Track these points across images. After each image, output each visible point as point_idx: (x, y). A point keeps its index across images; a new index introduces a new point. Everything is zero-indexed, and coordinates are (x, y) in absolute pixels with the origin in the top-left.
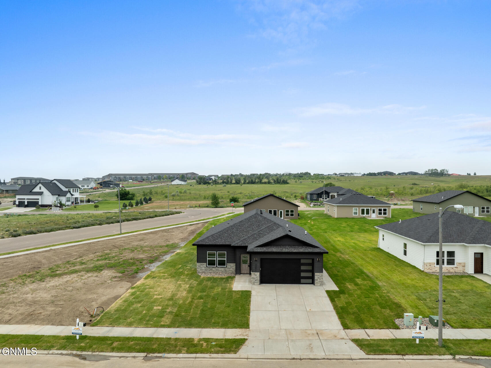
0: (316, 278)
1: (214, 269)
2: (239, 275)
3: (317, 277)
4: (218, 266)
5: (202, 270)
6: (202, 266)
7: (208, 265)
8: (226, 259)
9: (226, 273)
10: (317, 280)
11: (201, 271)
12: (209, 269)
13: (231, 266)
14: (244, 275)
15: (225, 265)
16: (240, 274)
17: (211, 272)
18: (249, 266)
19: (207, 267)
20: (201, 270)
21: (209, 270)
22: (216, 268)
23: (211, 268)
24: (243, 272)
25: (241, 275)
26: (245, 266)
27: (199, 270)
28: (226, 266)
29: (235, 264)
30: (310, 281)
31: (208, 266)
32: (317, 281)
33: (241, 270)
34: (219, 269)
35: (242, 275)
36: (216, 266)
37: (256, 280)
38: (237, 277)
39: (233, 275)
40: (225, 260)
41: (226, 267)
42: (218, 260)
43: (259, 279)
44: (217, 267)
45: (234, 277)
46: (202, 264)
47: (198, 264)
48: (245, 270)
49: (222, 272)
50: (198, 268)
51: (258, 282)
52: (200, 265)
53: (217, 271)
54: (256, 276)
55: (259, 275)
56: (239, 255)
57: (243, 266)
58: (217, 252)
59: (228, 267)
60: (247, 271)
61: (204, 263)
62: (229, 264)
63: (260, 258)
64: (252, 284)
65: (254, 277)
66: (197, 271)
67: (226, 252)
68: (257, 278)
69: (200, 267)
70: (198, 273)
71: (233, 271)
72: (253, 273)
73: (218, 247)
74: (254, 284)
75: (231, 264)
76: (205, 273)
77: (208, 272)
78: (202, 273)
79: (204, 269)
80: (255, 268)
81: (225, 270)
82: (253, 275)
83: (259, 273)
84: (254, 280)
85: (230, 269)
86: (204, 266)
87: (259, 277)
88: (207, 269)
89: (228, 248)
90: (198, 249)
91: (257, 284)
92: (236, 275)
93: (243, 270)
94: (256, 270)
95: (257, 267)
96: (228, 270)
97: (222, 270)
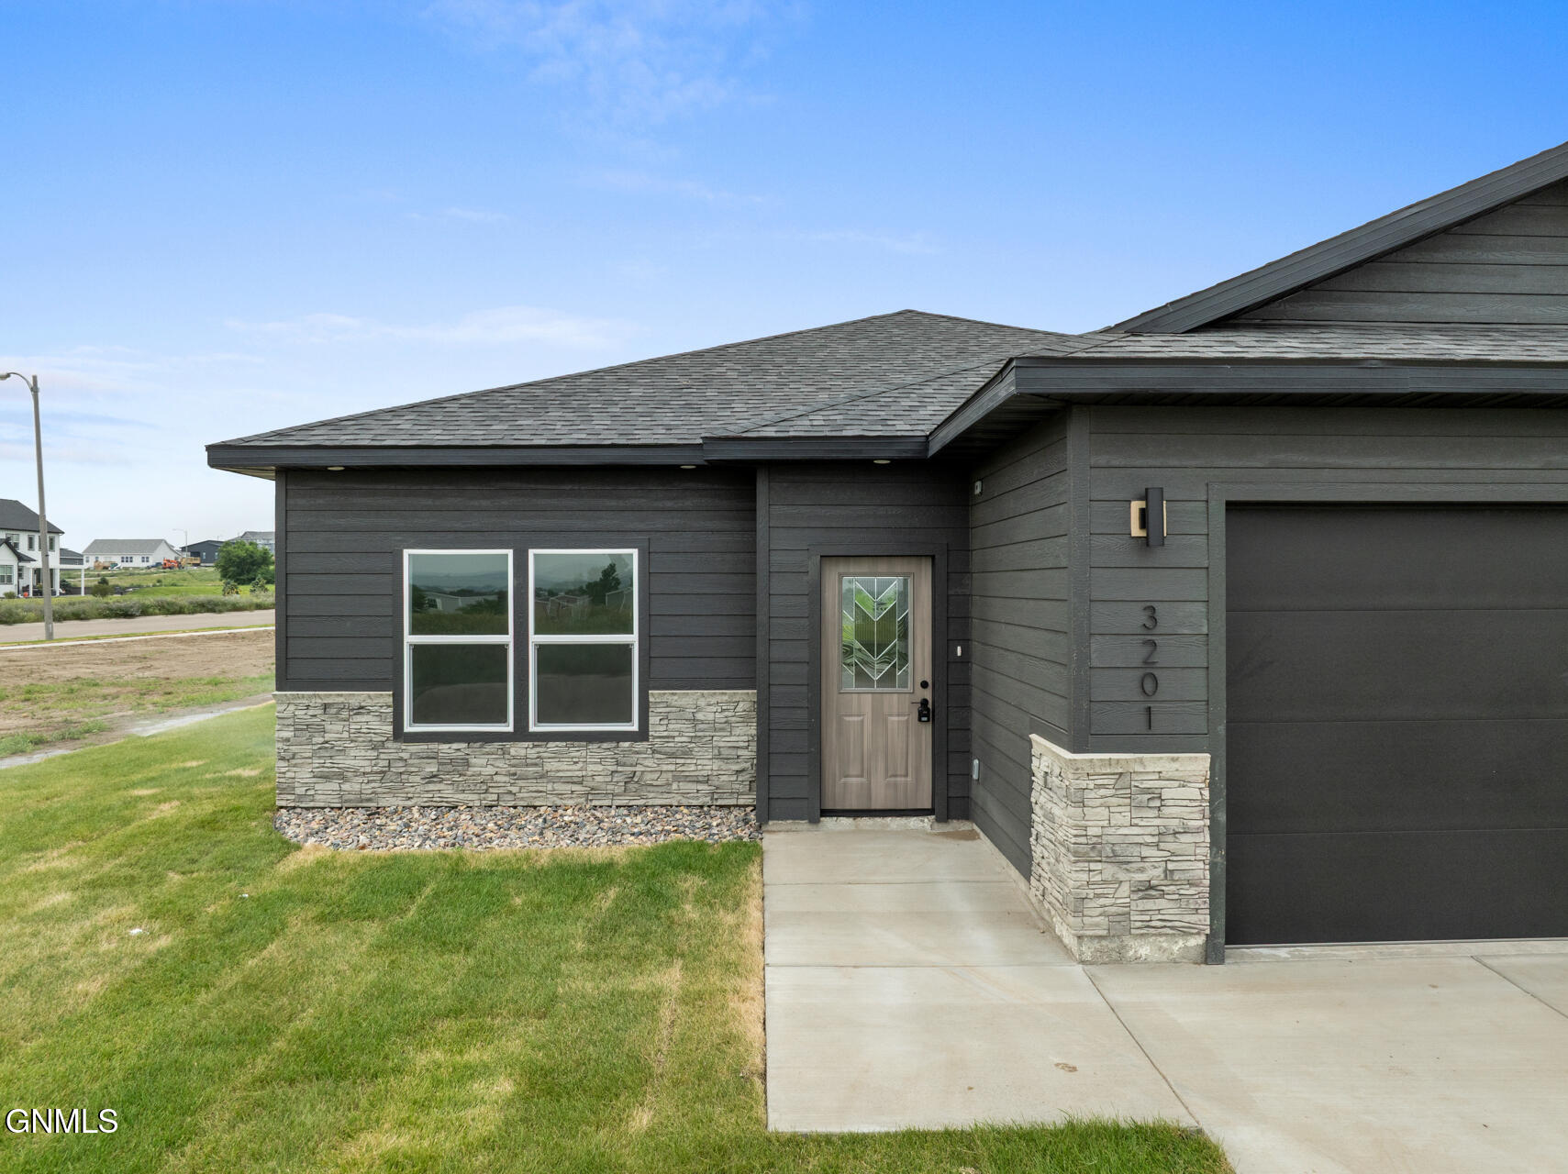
1: (483, 763)
2: (803, 825)
4: (533, 728)
5: (342, 776)
6: (335, 730)
7: (417, 719)
8: (633, 639)
9: (641, 809)
11: (326, 792)
12: (432, 768)
13: (694, 721)
14: (865, 822)
15: (629, 719)
16: (814, 821)
17: (448, 793)
18: (925, 711)
19: (399, 735)
20: (327, 777)
21: (432, 778)
22: (518, 749)
23: (447, 748)
24: (845, 784)
25: (829, 822)
26: (879, 717)
27: (304, 774)
28: (634, 727)
29: (744, 699)
31: (408, 728)
33: (832, 765)
34: (551, 766)
35: (846, 822)
36: (509, 727)
39: (724, 830)
40: (626, 649)
41: (643, 735)
42: (541, 648)
43: (1197, 858)
44: (521, 733)
45: (749, 853)
46: (341, 700)
47: (292, 708)
48: (881, 766)
49: (583, 800)
50: (293, 758)
51: (1187, 918)
52: (311, 712)
53: (521, 783)
54: (1157, 822)
55: (1206, 793)
56: (805, 578)
57: (847, 719)
58: (532, 552)
59: (665, 734)
60: (901, 771)
61: (369, 696)
62: (674, 703)
63: (1212, 503)
64: (1088, 956)
65: (1113, 835)
66: (283, 791)
67: (635, 552)
68: (1173, 854)
69: (310, 738)
70: (294, 808)
71: (717, 783)
72: (1108, 771)
73: (539, 486)
74: (1115, 956)
75: (702, 702)
76: (373, 813)
77: (409, 803)
78: (340, 808)
79: (368, 763)
80: (1139, 673)
81: (620, 769)
82: (1102, 797)
83: (1197, 765)
84: (1125, 889)
85: (682, 761)
86: (359, 731)
87: (1198, 831)
88: (401, 759)
89: (660, 504)
90: (291, 523)
91: (1165, 945)
92: (768, 832)
93: (854, 769)
94: (1150, 708)
95: (1160, 658)
96: (665, 768)
97: (591, 767)
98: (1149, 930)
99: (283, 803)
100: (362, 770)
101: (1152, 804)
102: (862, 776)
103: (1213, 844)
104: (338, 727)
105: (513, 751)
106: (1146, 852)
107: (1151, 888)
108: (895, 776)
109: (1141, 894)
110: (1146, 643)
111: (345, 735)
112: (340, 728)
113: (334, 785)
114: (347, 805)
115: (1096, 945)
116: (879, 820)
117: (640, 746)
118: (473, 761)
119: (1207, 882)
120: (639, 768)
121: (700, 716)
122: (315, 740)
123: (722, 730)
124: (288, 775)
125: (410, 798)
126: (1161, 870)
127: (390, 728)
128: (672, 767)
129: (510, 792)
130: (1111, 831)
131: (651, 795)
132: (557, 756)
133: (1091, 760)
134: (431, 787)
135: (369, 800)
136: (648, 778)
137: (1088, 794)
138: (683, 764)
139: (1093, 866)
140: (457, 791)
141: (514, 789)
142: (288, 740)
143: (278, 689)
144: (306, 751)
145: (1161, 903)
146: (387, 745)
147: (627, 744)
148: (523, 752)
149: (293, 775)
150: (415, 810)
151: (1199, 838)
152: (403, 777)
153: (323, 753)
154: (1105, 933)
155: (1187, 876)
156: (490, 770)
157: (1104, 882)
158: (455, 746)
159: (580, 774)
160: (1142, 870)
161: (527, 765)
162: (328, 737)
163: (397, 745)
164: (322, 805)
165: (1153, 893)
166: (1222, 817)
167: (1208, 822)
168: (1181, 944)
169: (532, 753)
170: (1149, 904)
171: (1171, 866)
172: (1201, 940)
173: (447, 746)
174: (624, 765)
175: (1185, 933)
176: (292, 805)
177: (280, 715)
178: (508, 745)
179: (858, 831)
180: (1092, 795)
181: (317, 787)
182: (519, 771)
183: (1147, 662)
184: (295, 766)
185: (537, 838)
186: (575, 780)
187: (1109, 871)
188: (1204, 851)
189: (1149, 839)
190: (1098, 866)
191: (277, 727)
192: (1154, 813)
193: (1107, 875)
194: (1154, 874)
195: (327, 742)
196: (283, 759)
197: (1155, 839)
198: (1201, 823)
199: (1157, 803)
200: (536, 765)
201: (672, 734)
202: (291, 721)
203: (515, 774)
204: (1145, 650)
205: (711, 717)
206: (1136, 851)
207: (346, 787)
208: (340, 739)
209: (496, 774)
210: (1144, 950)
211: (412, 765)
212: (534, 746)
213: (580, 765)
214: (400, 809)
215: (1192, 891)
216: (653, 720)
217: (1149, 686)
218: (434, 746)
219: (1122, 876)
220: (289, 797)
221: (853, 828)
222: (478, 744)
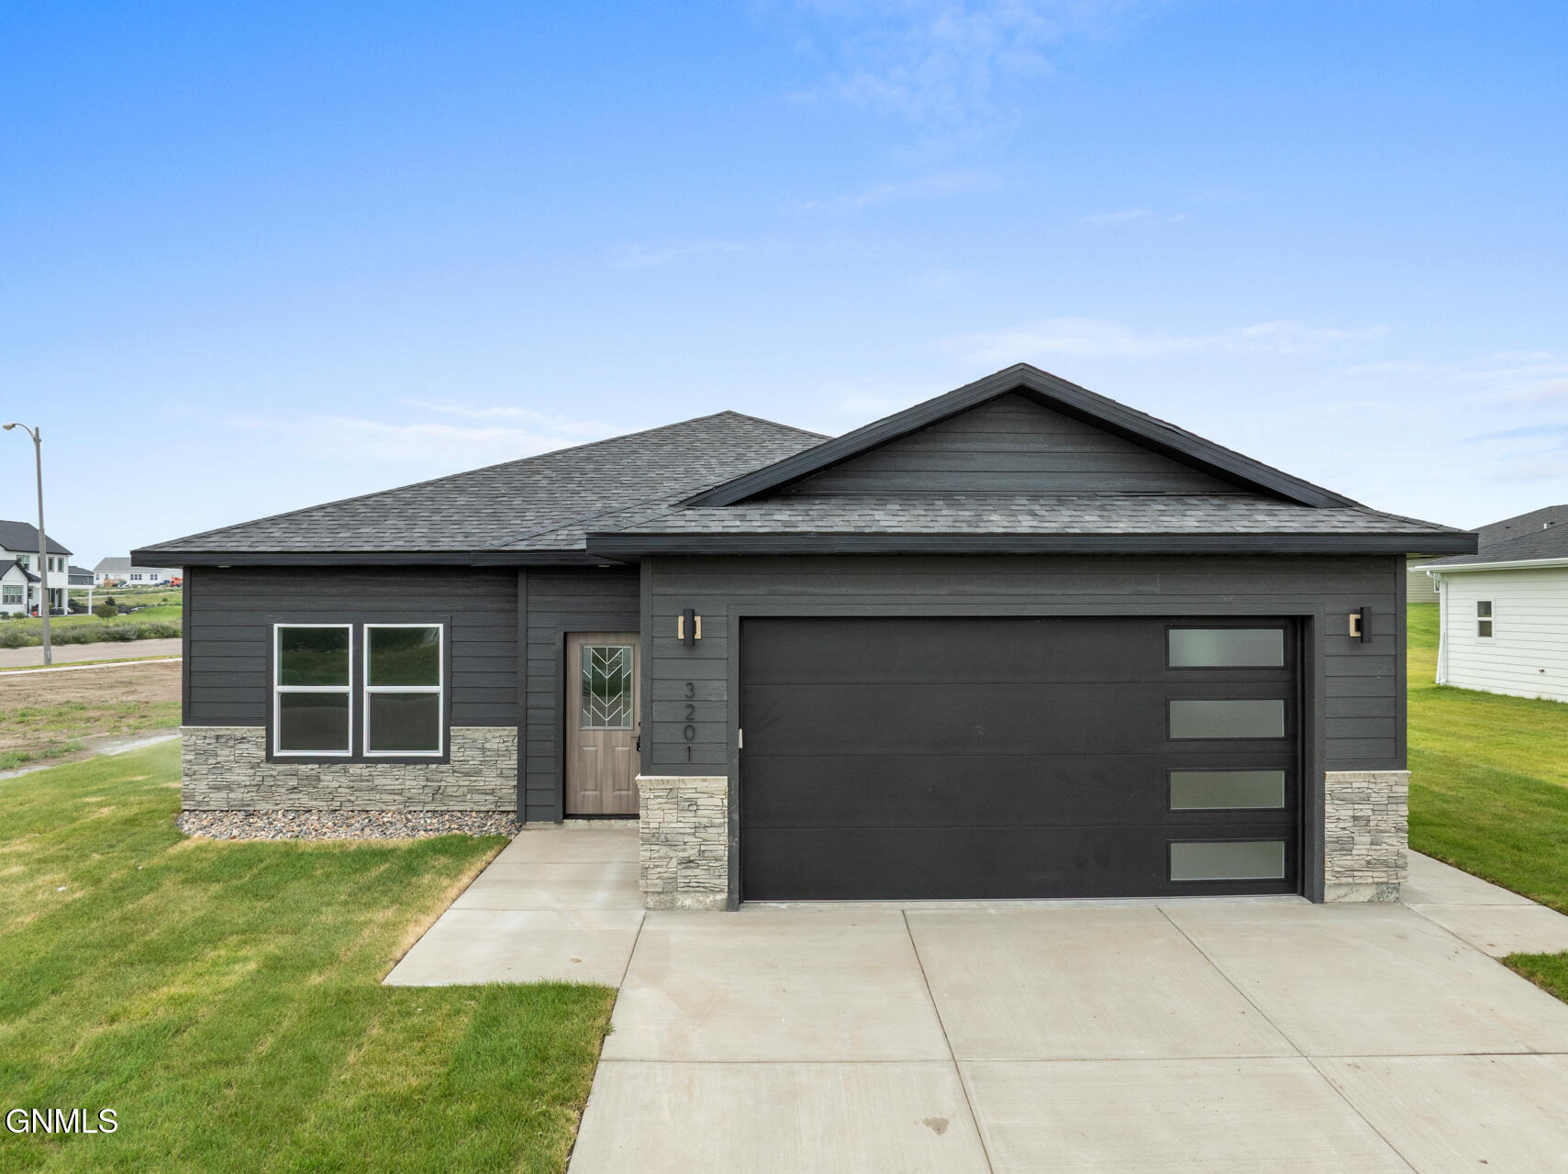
0: (1331, 828)
1: (330, 779)
2: (551, 825)
3: (1346, 813)
4: (366, 754)
5: (229, 788)
6: (224, 754)
7: (283, 747)
8: (439, 689)
9: (443, 813)
10: (1346, 846)
11: (217, 799)
12: (294, 783)
13: (483, 749)
14: (596, 823)
15: (436, 748)
16: (559, 822)
17: (305, 801)
19: (270, 758)
20: (218, 789)
21: (294, 789)
22: (356, 769)
23: (304, 769)
24: (584, 797)
25: (569, 823)
26: (609, 747)
27: (202, 786)
28: (440, 753)
29: (510, 733)
30: (1269, 859)
31: (277, 753)
32: (1347, 861)
33: (573, 783)
34: (379, 781)
35: (582, 823)
36: (349, 753)
37: (688, 863)
38: (533, 841)
39: (493, 828)
40: (435, 695)
41: (445, 759)
42: (373, 696)
43: (719, 843)
44: (357, 758)
45: (498, 843)
46: (229, 732)
47: (194, 738)
48: (610, 783)
49: (401, 806)
50: (194, 774)
51: (713, 881)
52: (207, 741)
53: (357, 794)
54: (694, 820)
55: (726, 802)
56: (553, 648)
57: (585, 748)
58: (366, 626)
59: (462, 758)
60: (624, 786)
61: (249, 730)
62: (468, 736)
63: (731, 618)
64: (651, 905)
65: (666, 828)
66: (186, 798)
67: (441, 626)
68: (704, 840)
69: (207, 760)
70: (194, 810)
71: (500, 795)
72: (662, 787)
73: (372, 578)
74: (668, 905)
75: (489, 736)
76: (249, 815)
77: (276, 808)
78: (228, 811)
79: (247, 778)
80: (685, 725)
81: (429, 784)
82: (659, 804)
83: (719, 784)
84: (674, 862)
85: (474, 778)
86: (241, 755)
87: (720, 826)
88: (271, 776)
89: (460, 591)
90: (194, 605)
91: (701, 898)
92: (526, 830)
93: (590, 785)
94: (689, 748)
95: (696, 717)
96: (462, 783)
97: (408, 783)
98: (689, 889)
99: (187, 807)
100: (243, 783)
101: (691, 808)
102: (596, 790)
103: (730, 833)
104: (226, 752)
105: (351, 771)
106: (687, 839)
107: (692, 862)
108: (620, 790)
109: (684, 865)
110: (688, 706)
111: (232, 758)
112: (228, 753)
113: (223, 794)
114: (233, 808)
115: (656, 897)
116: (606, 821)
117: (444, 767)
118: (323, 777)
119: (726, 858)
120: (443, 784)
121: (487, 746)
122: (210, 762)
123: (504, 756)
124: (191, 786)
125: (277, 804)
126: (696, 850)
127: (264, 753)
128: (467, 783)
129: (349, 800)
130: (665, 825)
131: (452, 803)
132: (383, 774)
133: (650, 780)
134: (293, 796)
135: (249, 805)
136: (450, 790)
137: (650, 802)
138: (475, 781)
139: (653, 847)
140: (312, 799)
141: (353, 798)
142: (190, 761)
143: (184, 725)
144: (204, 769)
145: (697, 872)
146: (262, 765)
147: (434, 766)
148: (359, 771)
149: (193, 787)
150: (280, 813)
151: (721, 830)
152: (273, 788)
153: (216, 771)
154: (661, 890)
155: (714, 854)
156: (335, 784)
157: (661, 858)
158: (310, 766)
159: (399, 787)
160: (684, 850)
161: (362, 781)
162: (219, 759)
163: (269, 765)
164: (214, 808)
165: (692, 865)
166: (736, 817)
167: (727, 820)
168: (711, 898)
169: (366, 772)
170: (689, 872)
171: (703, 848)
172: (724, 896)
173: (304, 767)
174: (433, 781)
175: (712, 890)
176: (193, 808)
177: (185, 743)
178: (348, 766)
179: (590, 830)
180: (653, 802)
181: (211, 795)
182: (356, 784)
183: (689, 719)
184: (196, 780)
185: (358, 832)
186: (396, 792)
187: (664, 850)
188: (724, 838)
189: (688, 831)
190: (657, 847)
191: (183, 752)
192: (693, 814)
193: (662, 853)
194: (692, 852)
195: (218, 763)
196: (187, 775)
197: (693, 831)
198: (722, 820)
199: (695, 808)
200: (368, 780)
201: (467, 759)
202: (192, 748)
203: (353, 787)
204: (690, 710)
205: (495, 746)
206: (680, 838)
207: (232, 795)
208: (228, 761)
209: (340, 787)
210: (688, 901)
211: (279, 780)
212: (367, 767)
213: (400, 781)
214: (270, 811)
215: (717, 864)
216: (453, 748)
217: (690, 733)
218: (295, 766)
219: (672, 854)
220: (190, 803)
221: (587, 827)
222: (326, 766)
